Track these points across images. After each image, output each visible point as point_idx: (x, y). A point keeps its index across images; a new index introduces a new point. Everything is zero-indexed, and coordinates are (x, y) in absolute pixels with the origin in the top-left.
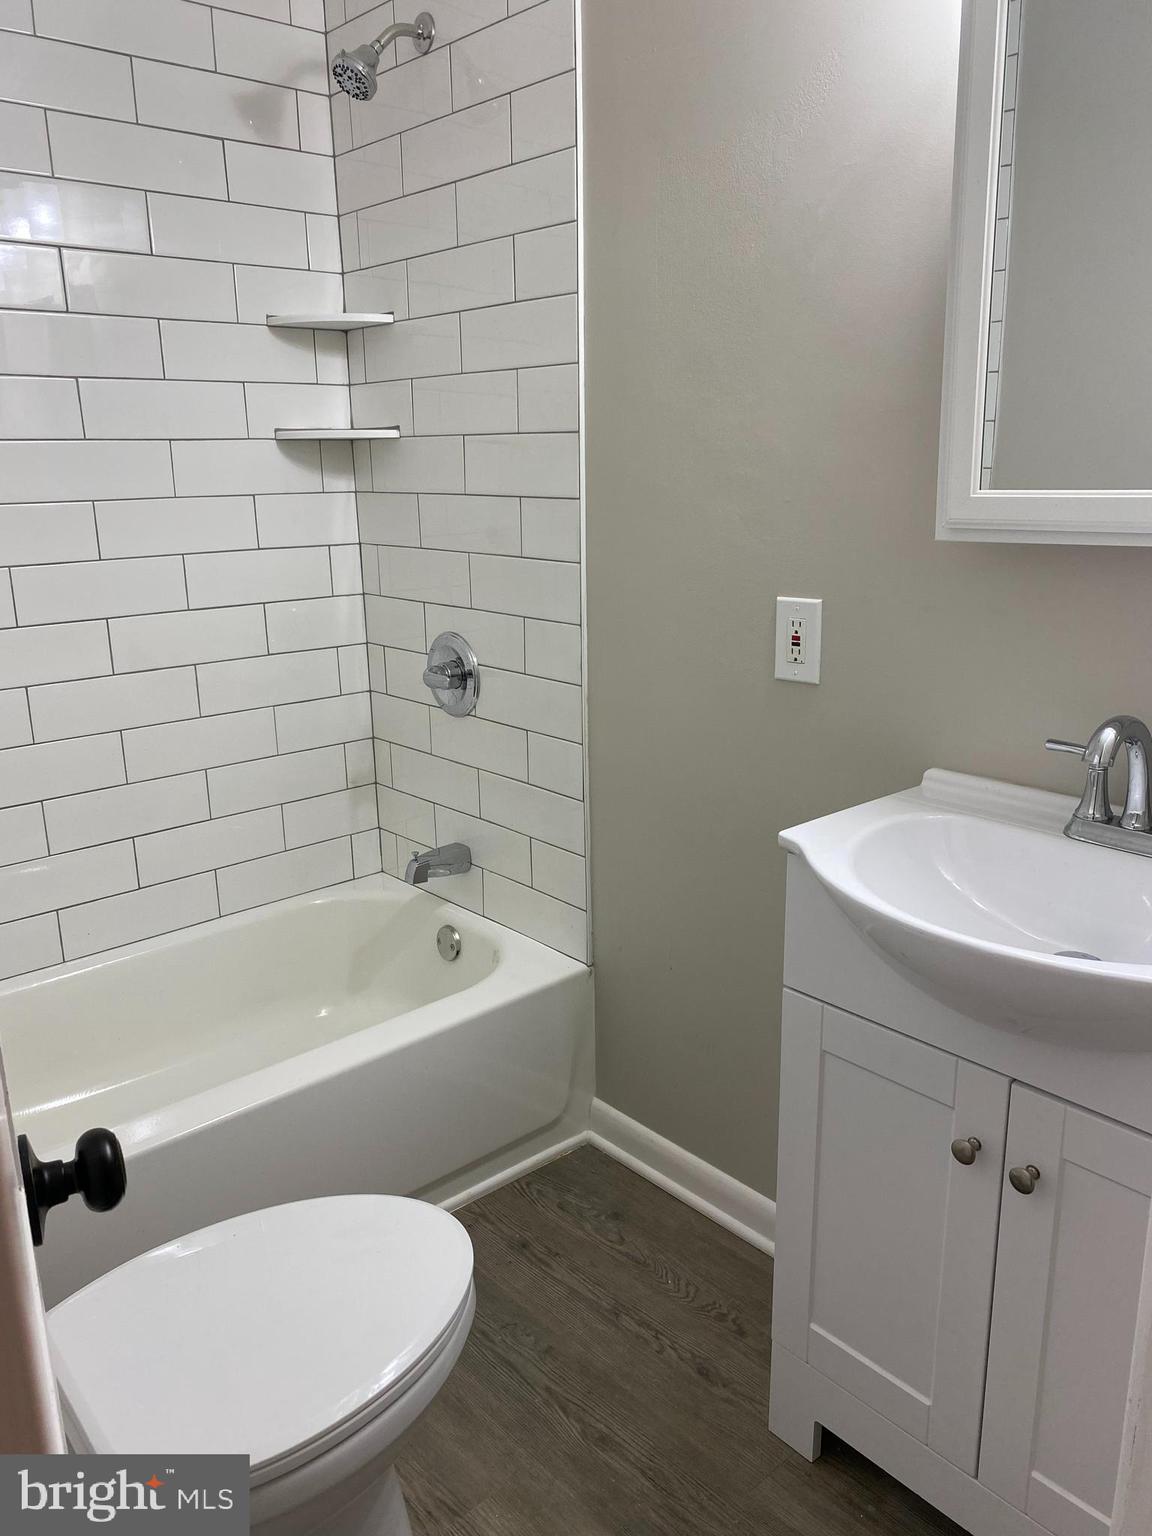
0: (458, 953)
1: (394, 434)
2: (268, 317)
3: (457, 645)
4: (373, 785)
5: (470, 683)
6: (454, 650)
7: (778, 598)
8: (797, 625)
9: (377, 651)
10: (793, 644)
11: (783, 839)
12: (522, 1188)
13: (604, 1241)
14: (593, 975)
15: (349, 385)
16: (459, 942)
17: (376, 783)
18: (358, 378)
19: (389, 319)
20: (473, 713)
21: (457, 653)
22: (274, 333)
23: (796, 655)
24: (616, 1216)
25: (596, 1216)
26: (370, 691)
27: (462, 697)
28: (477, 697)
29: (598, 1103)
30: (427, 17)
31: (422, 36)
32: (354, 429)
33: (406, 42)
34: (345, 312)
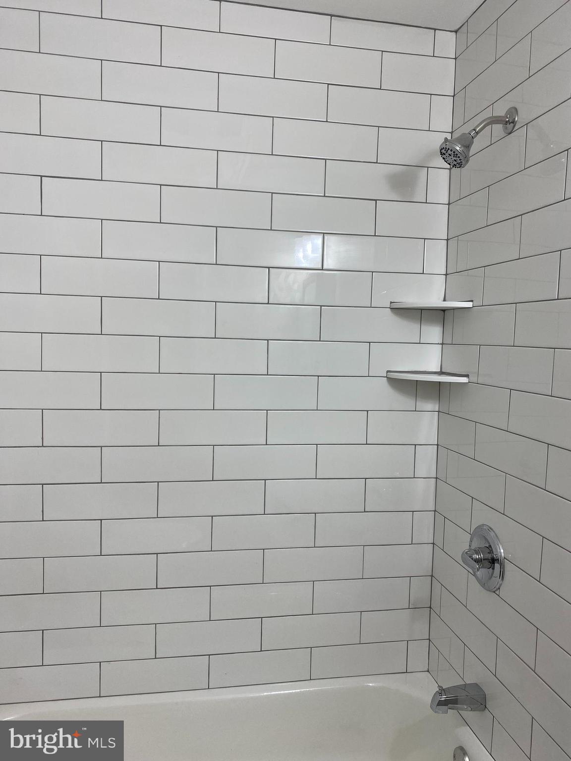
1: (464, 380)
2: (391, 303)
3: (491, 536)
5: (497, 566)
6: (487, 540)
9: (440, 519)
15: (442, 344)
17: (430, 609)
18: (448, 340)
19: (470, 305)
20: (497, 592)
21: (489, 543)
22: (392, 311)
26: (433, 545)
27: (491, 577)
28: (502, 580)
30: (514, 110)
31: (509, 122)
32: (441, 373)
33: (498, 128)
34: (444, 300)
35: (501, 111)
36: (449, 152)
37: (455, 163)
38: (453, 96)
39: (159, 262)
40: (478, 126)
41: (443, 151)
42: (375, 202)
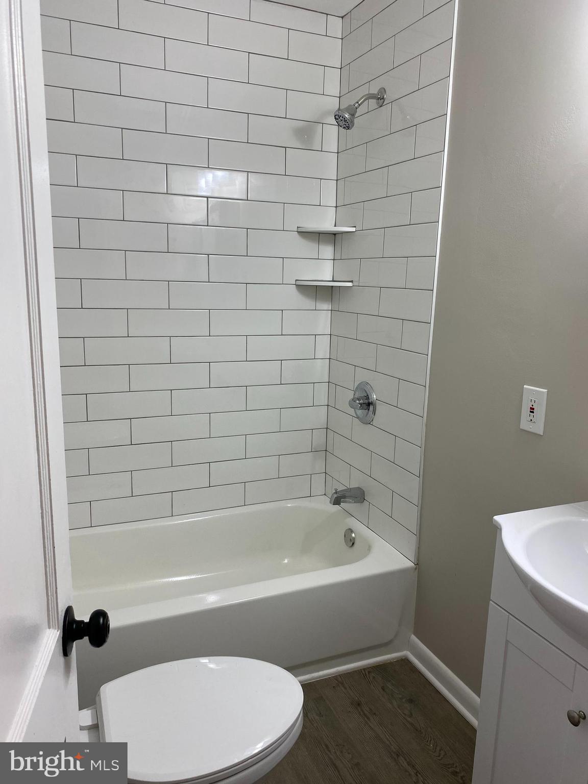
0: (353, 544)
1: (350, 284)
2: (298, 227)
3: (368, 388)
4: (325, 451)
5: (371, 408)
6: (366, 391)
7: (525, 386)
8: (533, 401)
9: (332, 386)
10: (531, 412)
11: (495, 521)
12: (365, 674)
13: (401, 713)
14: (417, 570)
15: (334, 260)
16: (354, 539)
17: (326, 450)
18: (338, 257)
19: (353, 229)
20: (371, 423)
21: (367, 393)
22: (299, 234)
23: (531, 418)
24: (411, 701)
25: (400, 698)
26: (328, 405)
27: (367, 415)
28: (374, 415)
29: (413, 637)
30: (383, 91)
31: (380, 98)
32: (333, 281)
33: (373, 103)
34: (335, 226)
35: (374, 90)
36: (341, 118)
37: (345, 126)
38: (341, 69)
39: (123, 191)
40: (360, 100)
41: (337, 117)
42: (285, 149)
